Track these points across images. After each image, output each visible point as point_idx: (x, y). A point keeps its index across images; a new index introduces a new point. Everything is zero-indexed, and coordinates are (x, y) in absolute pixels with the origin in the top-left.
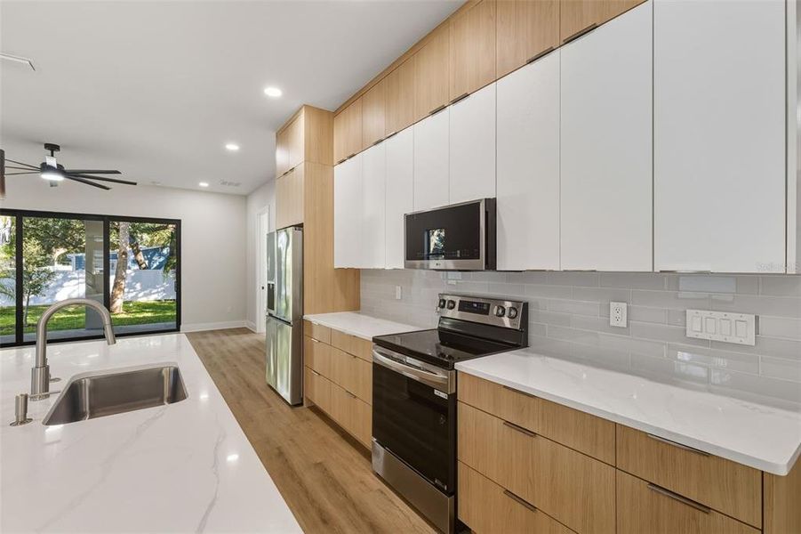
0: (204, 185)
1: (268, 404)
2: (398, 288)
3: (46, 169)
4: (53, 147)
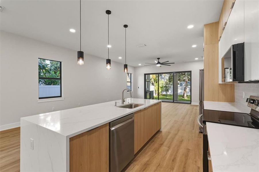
0: (197, 59)
2: (244, 93)
3: (157, 64)
4: (159, 59)
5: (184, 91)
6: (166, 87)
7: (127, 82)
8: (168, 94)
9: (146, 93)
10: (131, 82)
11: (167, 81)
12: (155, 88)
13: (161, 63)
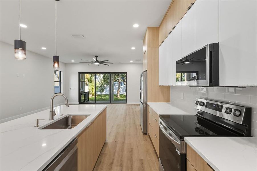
0: (132, 61)
1: (137, 131)
2: (182, 94)
3: (95, 62)
4: (97, 56)
5: (118, 91)
6: (101, 87)
7: (55, 82)
8: (102, 94)
9: (80, 94)
10: (60, 82)
11: (103, 81)
12: (90, 88)
13: (99, 61)
